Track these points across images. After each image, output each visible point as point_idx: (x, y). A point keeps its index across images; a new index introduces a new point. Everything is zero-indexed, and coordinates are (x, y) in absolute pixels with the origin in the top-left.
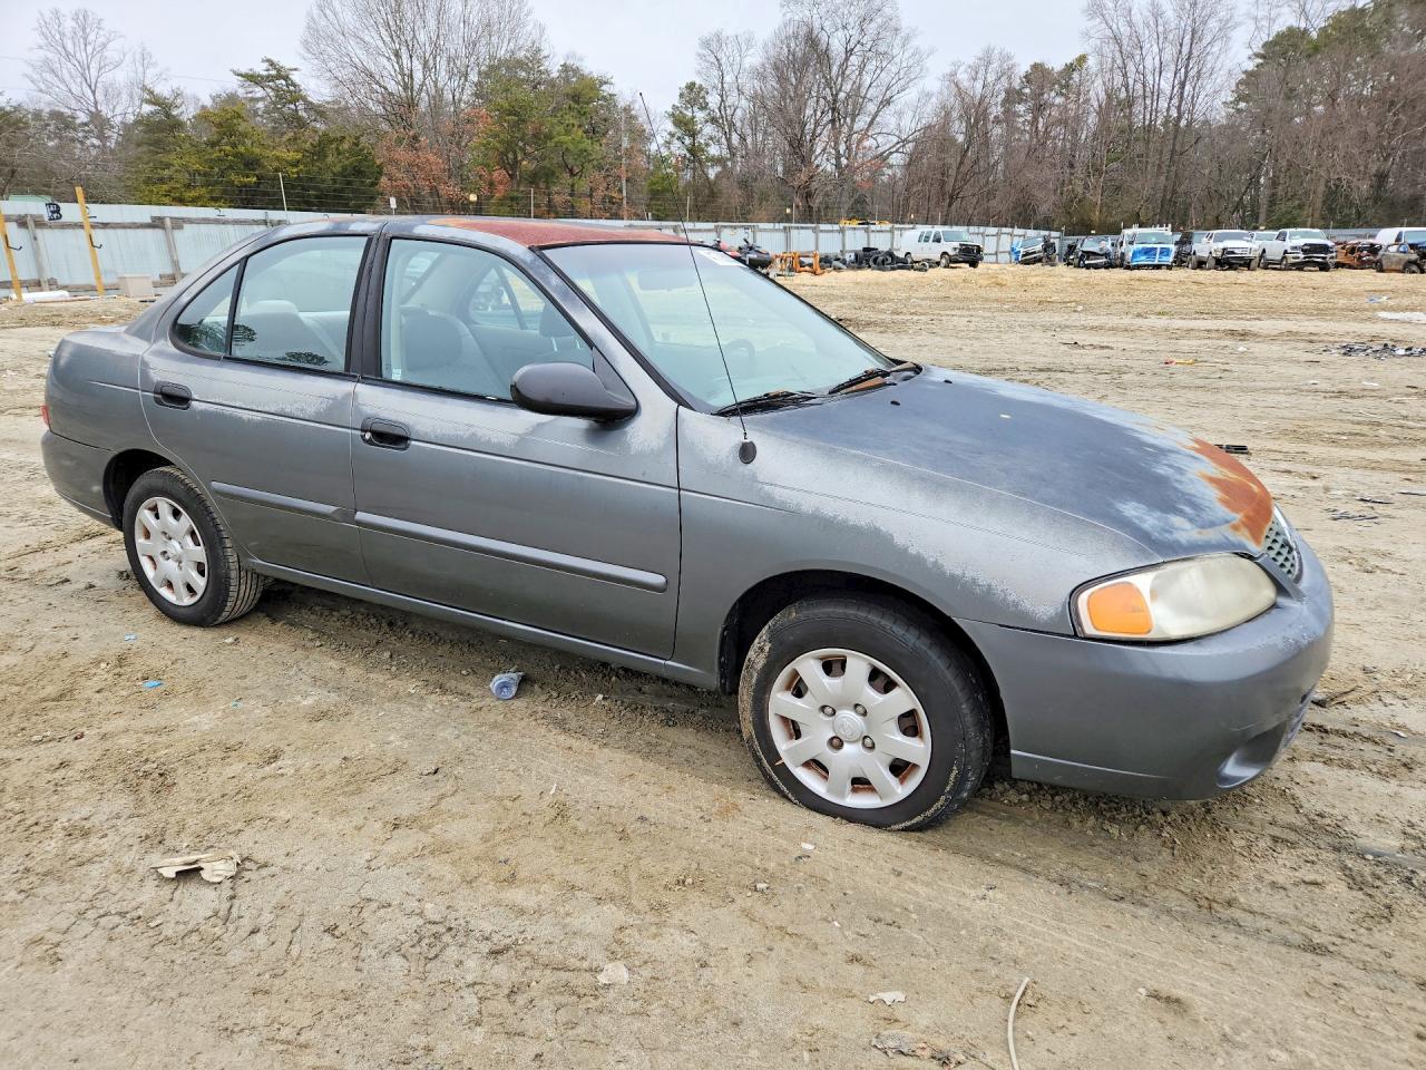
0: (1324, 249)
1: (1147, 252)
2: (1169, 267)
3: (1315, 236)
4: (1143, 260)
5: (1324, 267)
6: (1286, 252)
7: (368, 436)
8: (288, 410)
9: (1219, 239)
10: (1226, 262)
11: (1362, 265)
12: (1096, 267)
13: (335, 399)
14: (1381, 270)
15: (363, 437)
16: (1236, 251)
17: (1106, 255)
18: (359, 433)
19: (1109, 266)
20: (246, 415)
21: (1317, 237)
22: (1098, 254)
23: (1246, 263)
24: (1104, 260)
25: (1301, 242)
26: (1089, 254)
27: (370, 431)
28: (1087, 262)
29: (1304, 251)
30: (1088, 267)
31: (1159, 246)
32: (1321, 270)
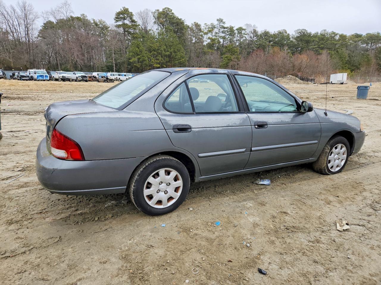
0: (86, 77)
1: (41, 76)
2: (48, 80)
3: (82, 74)
4: (41, 78)
5: (86, 81)
6: (77, 77)
7: (256, 126)
8: (231, 125)
9: (60, 74)
10: (64, 79)
11: (94, 81)
12: (27, 80)
13: (244, 119)
14: (99, 82)
15: (255, 127)
16: (66, 77)
17: (28, 77)
18: (254, 126)
19: (30, 80)
20: (216, 129)
21: (83, 74)
22: (26, 76)
23: (69, 80)
24: (28, 78)
25: (80, 75)
26: (23, 76)
27: (257, 125)
28: (23, 79)
29: (82, 77)
30: (24, 80)
31: (44, 75)
32: (86, 82)
